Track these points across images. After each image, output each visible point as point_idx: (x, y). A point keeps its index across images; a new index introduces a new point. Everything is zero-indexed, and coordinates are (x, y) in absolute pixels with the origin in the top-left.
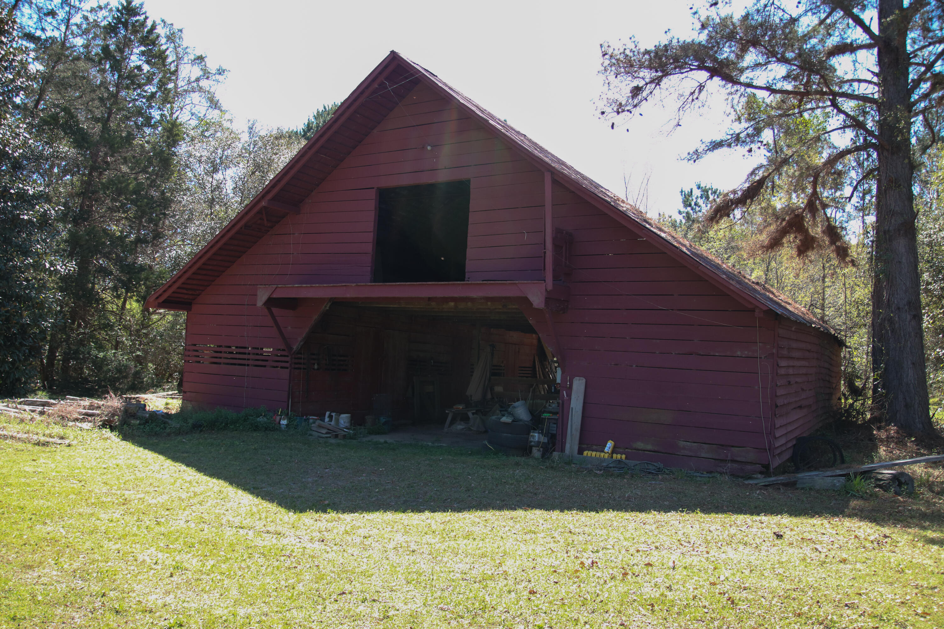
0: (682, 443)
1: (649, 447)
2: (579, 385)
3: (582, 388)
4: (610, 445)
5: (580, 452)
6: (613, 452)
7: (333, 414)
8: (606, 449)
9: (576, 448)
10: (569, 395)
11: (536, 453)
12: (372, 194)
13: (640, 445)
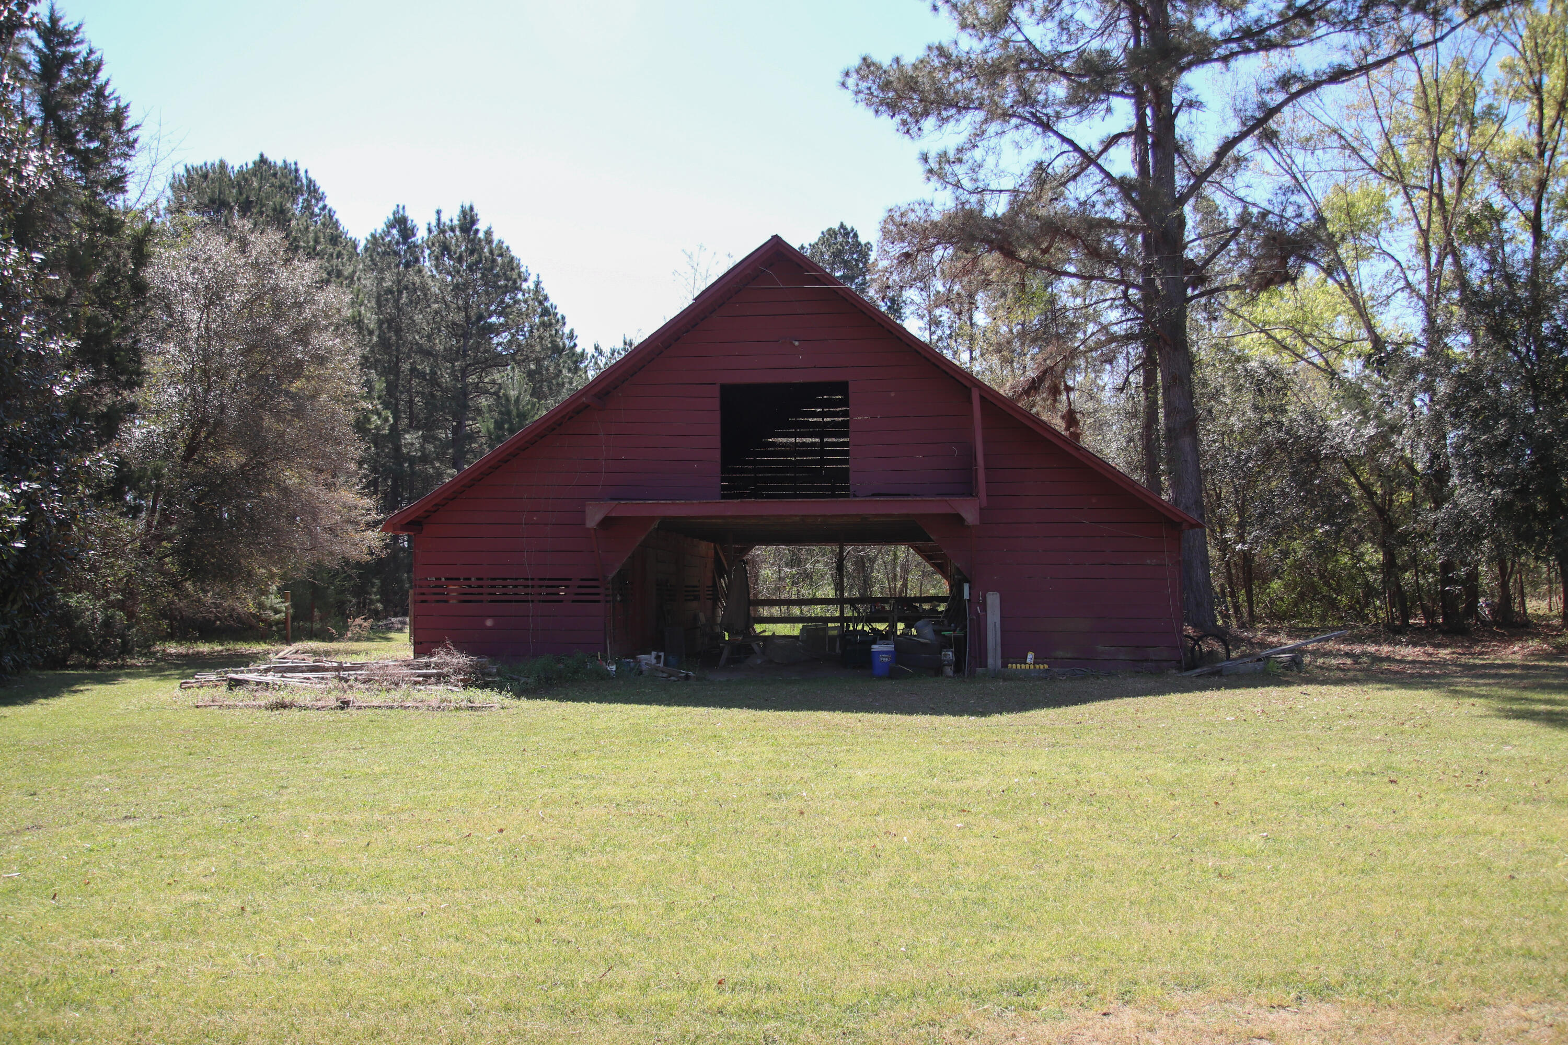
0: (1100, 648)
1: (1069, 655)
2: (993, 600)
3: (998, 602)
4: (1030, 656)
5: (1004, 665)
6: (1035, 663)
7: (662, 654)
8: (1028, 661)
9: (999, 662)
10: (984, 609)
11: (949, 671)
12: (716, 391)
13: (1060, 654)
